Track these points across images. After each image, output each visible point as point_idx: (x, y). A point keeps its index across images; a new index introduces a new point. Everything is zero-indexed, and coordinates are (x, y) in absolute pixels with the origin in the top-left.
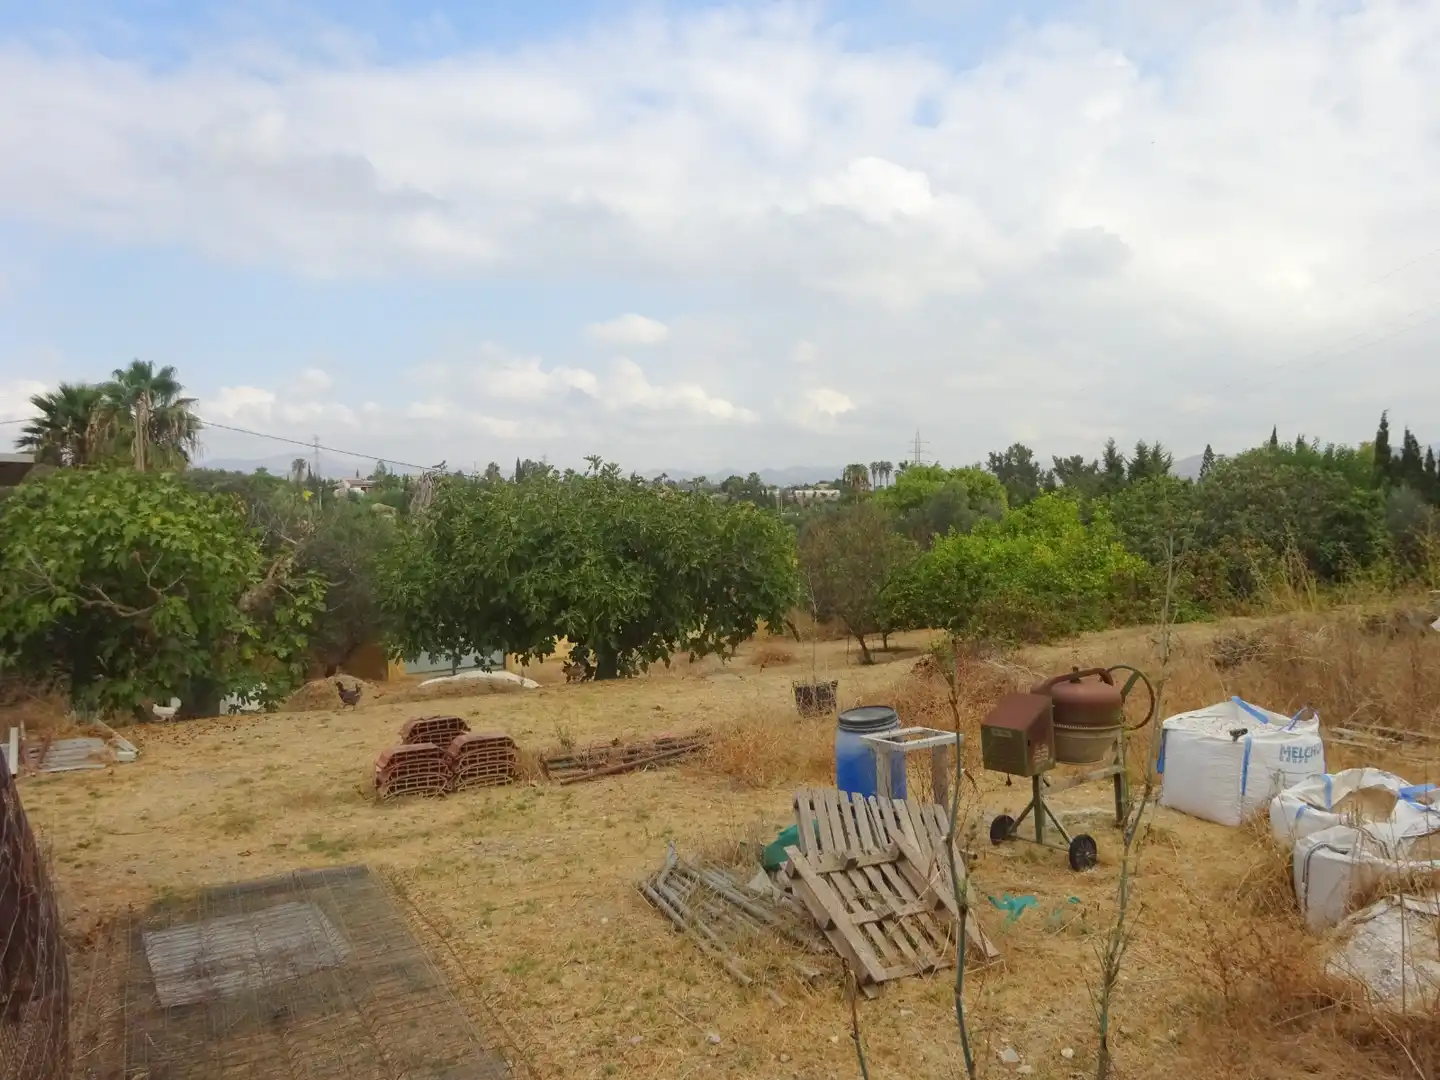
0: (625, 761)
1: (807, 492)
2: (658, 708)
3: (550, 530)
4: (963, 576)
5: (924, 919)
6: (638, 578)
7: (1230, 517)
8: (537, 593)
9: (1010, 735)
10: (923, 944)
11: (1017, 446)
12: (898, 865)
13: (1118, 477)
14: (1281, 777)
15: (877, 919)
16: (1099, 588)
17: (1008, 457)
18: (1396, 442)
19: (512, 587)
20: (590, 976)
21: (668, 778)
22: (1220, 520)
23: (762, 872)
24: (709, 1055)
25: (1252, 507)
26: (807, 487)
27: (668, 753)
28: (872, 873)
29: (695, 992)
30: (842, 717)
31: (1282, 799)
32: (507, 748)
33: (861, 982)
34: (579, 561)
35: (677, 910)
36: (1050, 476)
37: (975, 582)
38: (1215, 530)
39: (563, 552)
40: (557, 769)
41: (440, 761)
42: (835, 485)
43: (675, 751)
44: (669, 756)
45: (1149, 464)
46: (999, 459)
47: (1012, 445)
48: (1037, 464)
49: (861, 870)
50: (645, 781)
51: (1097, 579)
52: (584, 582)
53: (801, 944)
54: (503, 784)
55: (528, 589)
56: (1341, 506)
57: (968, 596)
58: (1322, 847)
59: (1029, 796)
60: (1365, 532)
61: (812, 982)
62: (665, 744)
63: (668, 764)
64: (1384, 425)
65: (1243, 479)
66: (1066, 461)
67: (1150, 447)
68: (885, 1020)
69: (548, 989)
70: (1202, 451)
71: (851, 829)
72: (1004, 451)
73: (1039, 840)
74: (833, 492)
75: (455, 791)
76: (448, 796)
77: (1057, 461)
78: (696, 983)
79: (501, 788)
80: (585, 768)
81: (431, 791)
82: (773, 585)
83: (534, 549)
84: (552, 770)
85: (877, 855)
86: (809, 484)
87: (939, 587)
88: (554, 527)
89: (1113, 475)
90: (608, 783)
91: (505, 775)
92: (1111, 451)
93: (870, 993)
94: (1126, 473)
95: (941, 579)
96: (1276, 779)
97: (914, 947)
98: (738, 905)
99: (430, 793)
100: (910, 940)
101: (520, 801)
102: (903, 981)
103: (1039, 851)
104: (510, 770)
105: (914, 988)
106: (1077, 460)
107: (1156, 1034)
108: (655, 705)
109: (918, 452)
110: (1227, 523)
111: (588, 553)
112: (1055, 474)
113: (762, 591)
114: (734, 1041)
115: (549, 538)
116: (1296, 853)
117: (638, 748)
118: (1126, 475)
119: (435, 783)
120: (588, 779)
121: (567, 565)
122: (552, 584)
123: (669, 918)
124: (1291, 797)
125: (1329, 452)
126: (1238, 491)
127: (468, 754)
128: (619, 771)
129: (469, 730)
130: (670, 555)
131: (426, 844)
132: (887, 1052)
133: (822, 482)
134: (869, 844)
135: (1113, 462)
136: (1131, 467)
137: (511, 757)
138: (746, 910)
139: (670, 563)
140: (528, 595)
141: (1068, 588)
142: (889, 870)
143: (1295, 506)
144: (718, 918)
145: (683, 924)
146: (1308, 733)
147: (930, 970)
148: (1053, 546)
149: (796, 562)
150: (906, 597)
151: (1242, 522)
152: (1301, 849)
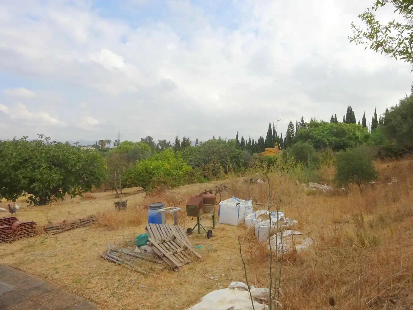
0: (71, 226)
1: (84, 148)
2: (69, 212)
3: (27, 157)
4: (147, 172)
5: (183, 252)
6: (59, 172)
7: (210, 156)
8: (24, 178)
9: (194, 207)
10: (185, 258)
11: (149, 136)
12: (174, 240)
13: (179, 146)
14: (246, 213)
15: (173, 253)
16: (181, 174)
17: (146, 139)
18: (240, 140)
19: (13, 176)
20: (100, 279)
21: (86, 230)
22: (208, 157)
23: (137, 247)
24: (144, 291)
25: (215, 154)
26: (84, 146)
27: (84, 223)
28: (168, 243)
29: (131, 278)
30: (150, 206)
31: (247, 218)
32: (33, 225)
33: (174, 268)
34: (40, 167)
35: (117, 260)
36: (158, 145)
37: (151, 173)
38: (207, 159)
39: (32, 164)
40: (49, 230)
41: (10, 231)
42: (94, 146)
43: (86, 222)
44: (85, 224)
45: (186, 143)
46: (144, 140)
47: (147, 136)
48: (154, 142)
49: (166, 242)
50: (79, 232)
51: (181, 172)
52: (41, 174)
53: (156, 262)
54: (32, 237)
55: (20, 176)
56: (234, 154)
57: (149, 177)
58: (262, 225)
59: (196, 222)
60: (239, 160)
61: (162, 270)
62: (82, 221)
63: (85, 226)
64: (237, 135)
65: (213, 147)
66: (162, 141)
67: (187, 138)
68: (182, 276)
69: (89, 285)
70: (196, 140)
71: (161, 233)
72: (145, 138)
73: (199, 233)
74: (93, 148)
75: (15, 240)
76: (13, 242)
77: (160, 141)
78: (131, 276)
79: (31, 238)
80: (59, 229)
81: (7, 241)
82: (99, 174)
83: (21, 163)
84: (48, 231)
85: (169, 239)
86: (85, 146)
87: (141, 175)
88: (29, 156)
89: (178, 145)
90: (67, 233)
91: (32, 234)
92: (177, 139)
93: (176, 270)
94: (180, 145)
95: (141, 172)
96: (245, 214)
97: (183, 259)
98: (134, 256)
99: (7, 242)
100: (181, 257)
101: (41, 240)
102: (183, 266)
103: (199, 235)
104: (34, 232)
105: (186, 268)
106: (165, 141)
107: (239, 268)
108: (68, 211)
109: (119, 137)
110: (210, 158)
111: (43, 164)
112: (159, 145)
113: (96, 176)
114: (148, 286)
115: (26, 160)
116: (255, 228)
117: (75, 222)
118: (180, 146)
119: (9, 238)
120: (61, 232)
121: (34, 169)
122: (29, 175)
123: (114, 262)
124: (248, 217)
125: (229, 141)
126: (212, 150)
127: (20, 227)
128: (70, 229)
129: (18, 220)
130: (70, 165)
131: (13, 256)
132: (186, 282)
133: (89, 145)
134: (166, 236)
135: (177, 142)
136: (182, 143)
137: (34, 228)
138: (137, 257)
139: (69, 168)
140: (20, 178)
141: (173, 175)
142: (172, 242)
143: (225, 154)
144: (129, 260)
145: (120, 263)
146: (250, 203)
147: (188, 263)
148: (169, 164)
149: (107, 167)
150: (131, 178)
151: (213, 158)
152: (257, 226)
